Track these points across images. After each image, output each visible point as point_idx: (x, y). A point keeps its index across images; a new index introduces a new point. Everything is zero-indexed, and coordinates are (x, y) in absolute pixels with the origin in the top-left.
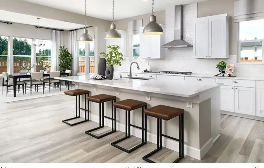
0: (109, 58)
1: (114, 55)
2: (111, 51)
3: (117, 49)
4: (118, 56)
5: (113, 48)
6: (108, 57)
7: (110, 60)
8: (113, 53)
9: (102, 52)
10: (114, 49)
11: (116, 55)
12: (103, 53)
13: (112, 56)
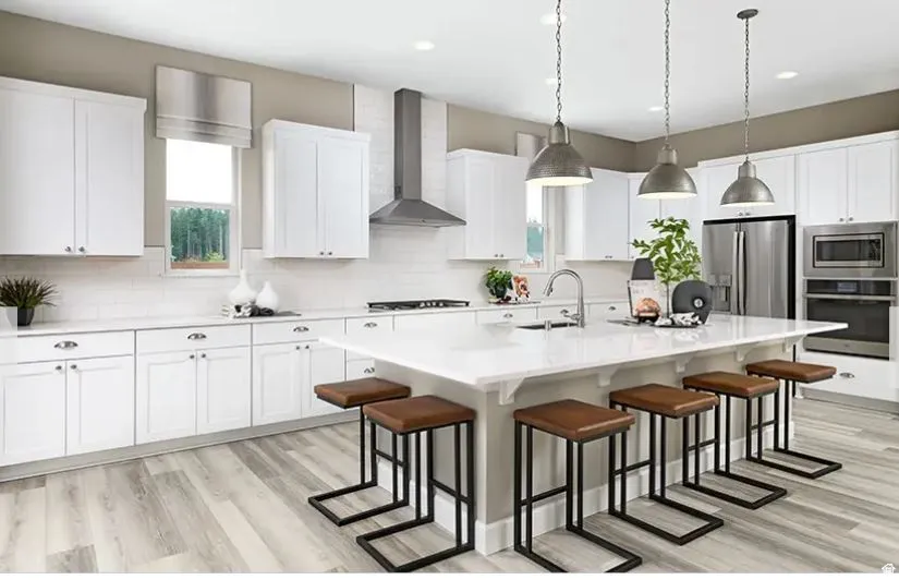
0: (661, 259)
1: (676, 249)
2: (665, 235)
3: (684, 229)
4: (688, 252)
5: (672, 228)
6: (657, 256)
7: (669, 265)
8: (674, 242)
9: (636, 241)
10: (674, 231)
11: (684, 251)
12: (639, 242)
13: (673, 251)
